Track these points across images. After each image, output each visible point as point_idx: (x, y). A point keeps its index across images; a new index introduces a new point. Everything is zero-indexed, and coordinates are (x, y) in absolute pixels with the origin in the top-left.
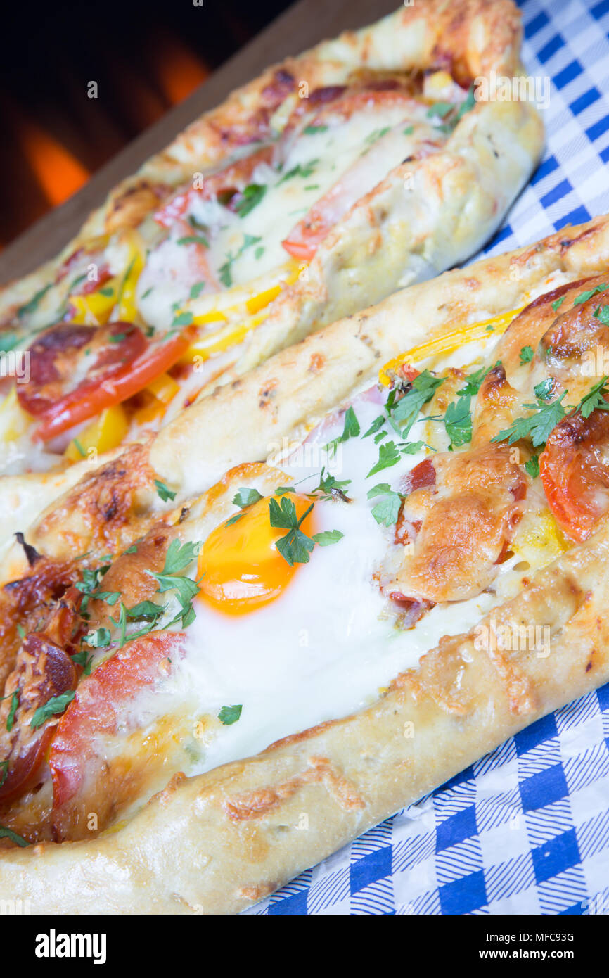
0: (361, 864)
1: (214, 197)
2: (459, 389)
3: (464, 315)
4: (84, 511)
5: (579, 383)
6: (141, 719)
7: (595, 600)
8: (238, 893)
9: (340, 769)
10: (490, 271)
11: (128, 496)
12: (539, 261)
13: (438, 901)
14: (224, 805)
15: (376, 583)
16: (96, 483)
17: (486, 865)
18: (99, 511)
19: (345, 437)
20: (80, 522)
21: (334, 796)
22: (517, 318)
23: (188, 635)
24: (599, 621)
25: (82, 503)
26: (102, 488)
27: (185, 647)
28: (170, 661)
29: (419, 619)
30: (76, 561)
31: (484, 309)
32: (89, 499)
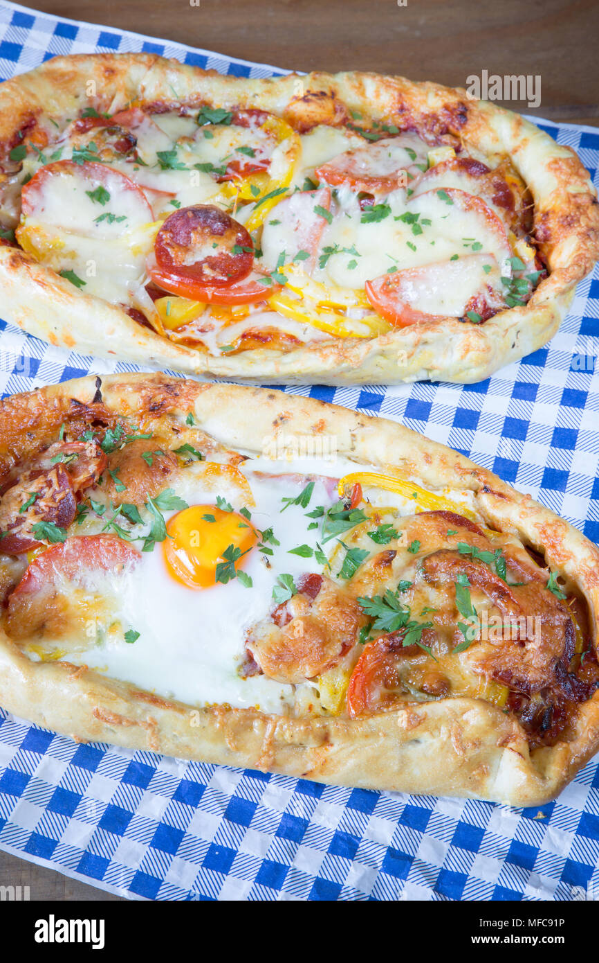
0: (137, 766)
1: (357, 193)
2: (371, 531)
3: (409, 474)
4: (142, 397)
5: (423, 597)
6: (88, 584)
7: (332, 750)
8: (72, 735)
9: (159, 731)
10: (442, 460)
11: (170, 408)
12: (469, 479)
13: (155, 830)
14: (95, 708)
15: (247, 636)
16: (159, 388)
17: (189, 831)
18: (150, 403)
19: (297, 501)
20: (136, 401)
21: (147, 739)
22: (428, 513)
23: (143, 559)
24: (325, 761)
25: (144, 392)
26: (160, 394)
27: (136, 565)
28: (123, 567)
29: (251, 676)
30: (118, 416)
31: (421, 478)
32: (149, 394)
